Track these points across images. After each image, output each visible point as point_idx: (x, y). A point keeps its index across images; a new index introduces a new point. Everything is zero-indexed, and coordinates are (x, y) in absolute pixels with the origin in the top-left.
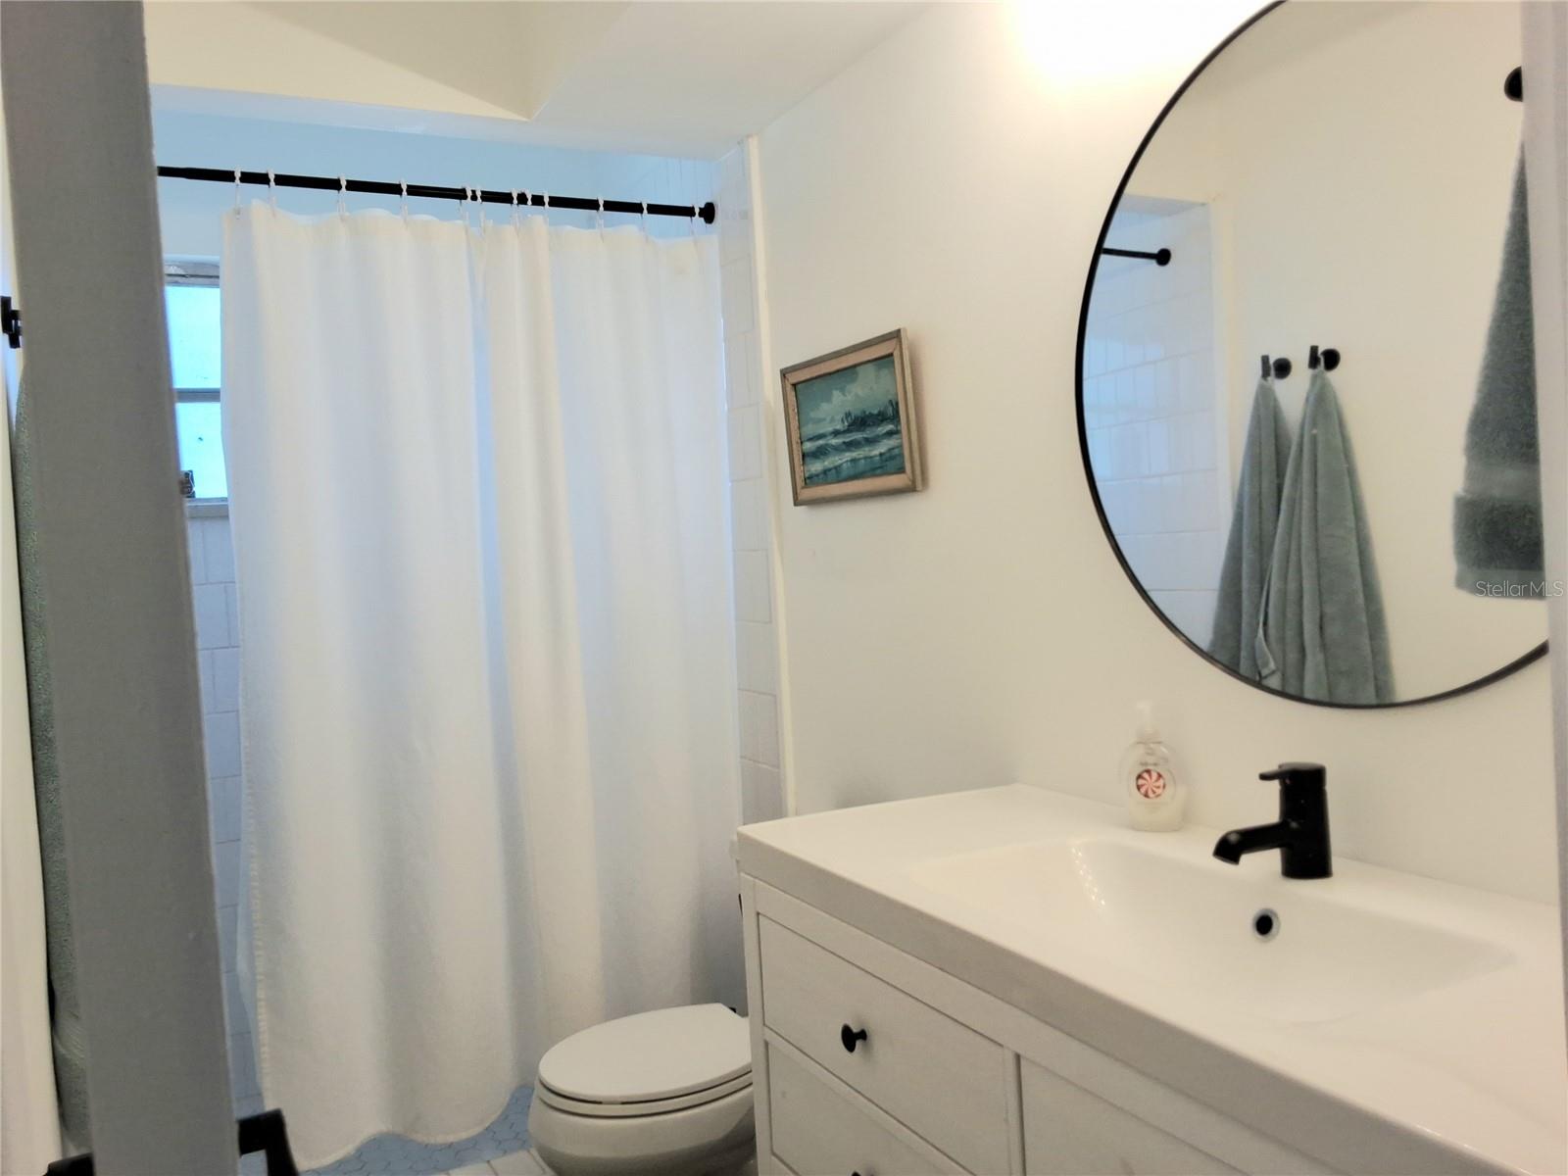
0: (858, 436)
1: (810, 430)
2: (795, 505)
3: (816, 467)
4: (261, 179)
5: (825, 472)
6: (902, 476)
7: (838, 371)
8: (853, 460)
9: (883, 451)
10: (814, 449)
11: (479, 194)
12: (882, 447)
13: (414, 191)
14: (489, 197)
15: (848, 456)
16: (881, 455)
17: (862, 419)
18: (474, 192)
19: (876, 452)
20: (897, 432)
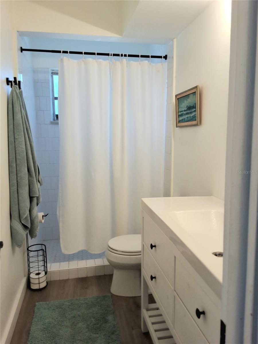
0: (189, 111)
1: (180, 110)
2: (176, 127)
3: (181, 118)
4: (66, 52)
5: (182, 120)
6: (196, 121)
7: (186, 96)
8: (187, 117)
9: (193, 115)
10: (181, 114)
11: (112, 54)
12: (193, 114)
13: (98, 54)
14: (114, 55)
15: (187, 116)
16: (193, 116)
17: (190, 107)
18: (111, 54)
19: (192, 116)
20: (196, 111)
